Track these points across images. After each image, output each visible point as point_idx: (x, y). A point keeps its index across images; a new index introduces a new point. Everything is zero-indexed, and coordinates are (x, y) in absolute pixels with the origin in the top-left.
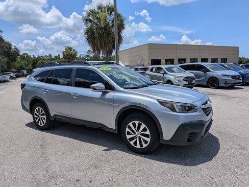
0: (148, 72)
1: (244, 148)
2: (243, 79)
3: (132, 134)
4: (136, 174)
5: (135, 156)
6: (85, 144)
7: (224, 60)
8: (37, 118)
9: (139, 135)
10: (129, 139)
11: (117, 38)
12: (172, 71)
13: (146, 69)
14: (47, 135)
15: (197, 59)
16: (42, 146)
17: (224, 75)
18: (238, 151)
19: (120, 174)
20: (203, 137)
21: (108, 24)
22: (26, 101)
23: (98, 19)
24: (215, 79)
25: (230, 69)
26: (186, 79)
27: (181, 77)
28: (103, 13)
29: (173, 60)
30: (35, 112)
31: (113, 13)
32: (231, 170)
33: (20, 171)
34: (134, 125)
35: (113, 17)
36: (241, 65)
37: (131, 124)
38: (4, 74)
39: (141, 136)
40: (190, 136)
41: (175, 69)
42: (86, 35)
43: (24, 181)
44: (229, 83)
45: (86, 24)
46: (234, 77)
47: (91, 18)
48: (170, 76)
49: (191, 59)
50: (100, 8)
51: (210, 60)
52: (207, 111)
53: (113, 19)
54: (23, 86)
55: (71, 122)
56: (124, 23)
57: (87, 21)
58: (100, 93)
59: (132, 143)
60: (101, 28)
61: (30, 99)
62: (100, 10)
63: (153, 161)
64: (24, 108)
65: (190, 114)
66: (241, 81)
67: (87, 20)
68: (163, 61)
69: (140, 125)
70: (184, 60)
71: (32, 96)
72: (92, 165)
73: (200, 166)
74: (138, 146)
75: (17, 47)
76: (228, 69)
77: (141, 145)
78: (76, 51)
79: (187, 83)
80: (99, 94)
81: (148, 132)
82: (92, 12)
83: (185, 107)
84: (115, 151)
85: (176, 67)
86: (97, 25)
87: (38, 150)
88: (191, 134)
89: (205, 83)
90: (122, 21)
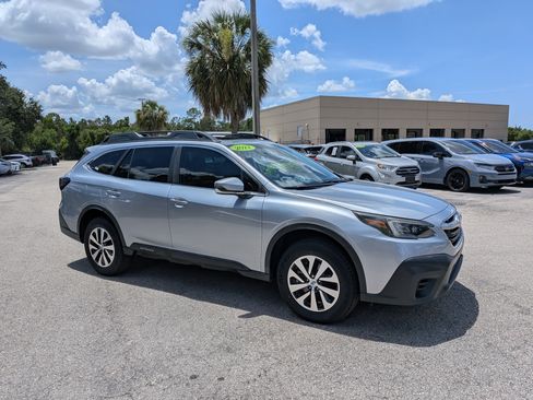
0: (322, 156)
1: (527, 312)
2: (519, 173)
3: (300, 283)
4: (313, 364)
5: (307, 327)
6: (200, 304)
7: (478, 134)
8: (94, 251)
9: (316, 285)
10: (295, 293)
11: (257, 83)
12: (372, 155)
13: (316, 150)
14: (119, 287)
15: (421, 130)
16: (109, 309)
17: (479, 165)
18: (515, 318)
19: (280, 363)
20: (445, 288)
21: (237, 55)
22: (71, 214)
23: (217, 43)
24: (461, 172)
25: (492, 152)
26: (402, 171)
27: (392, 167)
28: (227, 30)
29: (371, 131)
30: (91, 237)
31: (248, 30)
32: (504, 355)
33: (70, 358)
34: (306, 263)
35: (246, 39)
36: (513, 143)
37: (298, 262)
38: (7, 158)
39: (320, 287)
40: (421, 287)
41: (377, 151)
42: (190, 77)
43: (80, 380)
44: (490, 181)
45: (190, 53)
46: (500, 168)
47: (200, 39)
48: (368, 166)
49: (408, 131)
50: (219, 19)
51: (448, 132)
52: (454, 235)
53: (249, 43)
54: (64, 182)
55: (169, 259)
56: (271, 51)
57: (192, 47)
58: (234, 198)
59: (300, 301)
60: (223, 63)
61: (80, 210)
62: (219, 25)
63: (345, 338)
64: (65, 228)
65: (420, 241)
66: (515, 177)
67: (193, 45)
68: (350, 134)
69: (317, 263)
70: (394, 133)
71: (85, 204)
72: (220, 347)
73: (441, 346)
74: (314, 307)
75: (35, 99)
76: (488, 151)
77: (320, 306)
78: (166, 109)
79: (403, 179)
80: (231, 200)
81: (334, 279)
82: (204, 29)
83: (411, 226)
84: (265, 318)
85: (378, 145)
86: (212, 55)
87: (102, 317)
88: (422, 281)
89: (440, 181)
90: (266, 47)
